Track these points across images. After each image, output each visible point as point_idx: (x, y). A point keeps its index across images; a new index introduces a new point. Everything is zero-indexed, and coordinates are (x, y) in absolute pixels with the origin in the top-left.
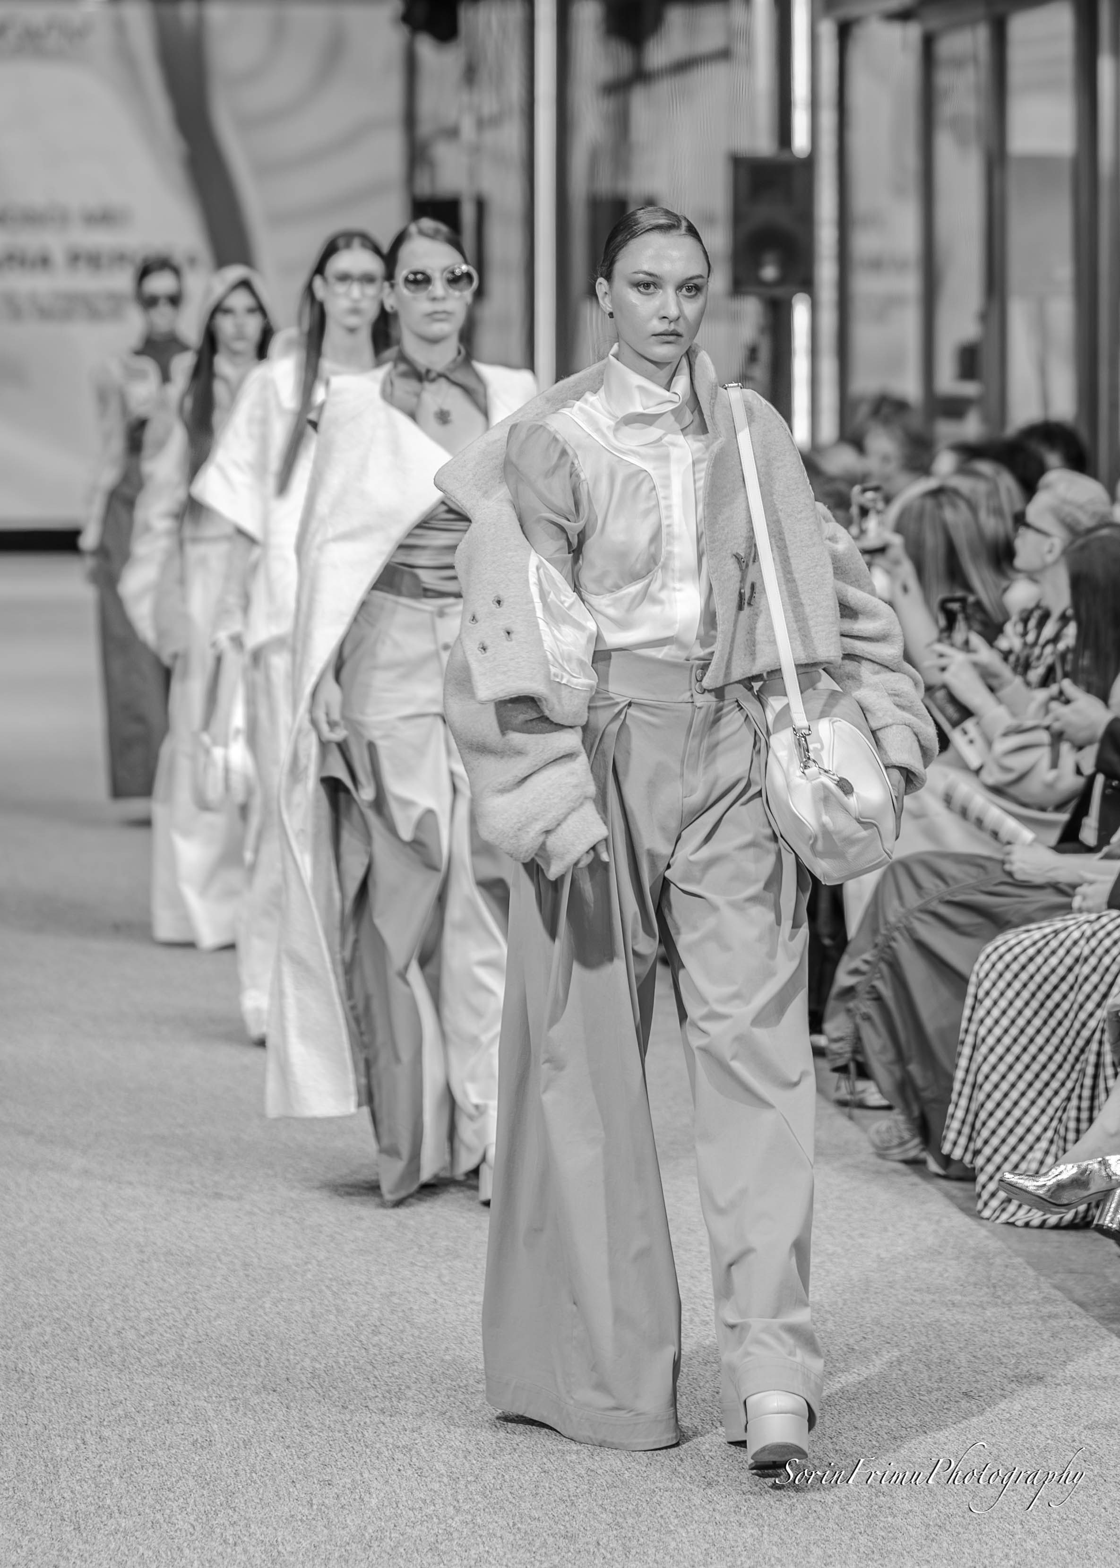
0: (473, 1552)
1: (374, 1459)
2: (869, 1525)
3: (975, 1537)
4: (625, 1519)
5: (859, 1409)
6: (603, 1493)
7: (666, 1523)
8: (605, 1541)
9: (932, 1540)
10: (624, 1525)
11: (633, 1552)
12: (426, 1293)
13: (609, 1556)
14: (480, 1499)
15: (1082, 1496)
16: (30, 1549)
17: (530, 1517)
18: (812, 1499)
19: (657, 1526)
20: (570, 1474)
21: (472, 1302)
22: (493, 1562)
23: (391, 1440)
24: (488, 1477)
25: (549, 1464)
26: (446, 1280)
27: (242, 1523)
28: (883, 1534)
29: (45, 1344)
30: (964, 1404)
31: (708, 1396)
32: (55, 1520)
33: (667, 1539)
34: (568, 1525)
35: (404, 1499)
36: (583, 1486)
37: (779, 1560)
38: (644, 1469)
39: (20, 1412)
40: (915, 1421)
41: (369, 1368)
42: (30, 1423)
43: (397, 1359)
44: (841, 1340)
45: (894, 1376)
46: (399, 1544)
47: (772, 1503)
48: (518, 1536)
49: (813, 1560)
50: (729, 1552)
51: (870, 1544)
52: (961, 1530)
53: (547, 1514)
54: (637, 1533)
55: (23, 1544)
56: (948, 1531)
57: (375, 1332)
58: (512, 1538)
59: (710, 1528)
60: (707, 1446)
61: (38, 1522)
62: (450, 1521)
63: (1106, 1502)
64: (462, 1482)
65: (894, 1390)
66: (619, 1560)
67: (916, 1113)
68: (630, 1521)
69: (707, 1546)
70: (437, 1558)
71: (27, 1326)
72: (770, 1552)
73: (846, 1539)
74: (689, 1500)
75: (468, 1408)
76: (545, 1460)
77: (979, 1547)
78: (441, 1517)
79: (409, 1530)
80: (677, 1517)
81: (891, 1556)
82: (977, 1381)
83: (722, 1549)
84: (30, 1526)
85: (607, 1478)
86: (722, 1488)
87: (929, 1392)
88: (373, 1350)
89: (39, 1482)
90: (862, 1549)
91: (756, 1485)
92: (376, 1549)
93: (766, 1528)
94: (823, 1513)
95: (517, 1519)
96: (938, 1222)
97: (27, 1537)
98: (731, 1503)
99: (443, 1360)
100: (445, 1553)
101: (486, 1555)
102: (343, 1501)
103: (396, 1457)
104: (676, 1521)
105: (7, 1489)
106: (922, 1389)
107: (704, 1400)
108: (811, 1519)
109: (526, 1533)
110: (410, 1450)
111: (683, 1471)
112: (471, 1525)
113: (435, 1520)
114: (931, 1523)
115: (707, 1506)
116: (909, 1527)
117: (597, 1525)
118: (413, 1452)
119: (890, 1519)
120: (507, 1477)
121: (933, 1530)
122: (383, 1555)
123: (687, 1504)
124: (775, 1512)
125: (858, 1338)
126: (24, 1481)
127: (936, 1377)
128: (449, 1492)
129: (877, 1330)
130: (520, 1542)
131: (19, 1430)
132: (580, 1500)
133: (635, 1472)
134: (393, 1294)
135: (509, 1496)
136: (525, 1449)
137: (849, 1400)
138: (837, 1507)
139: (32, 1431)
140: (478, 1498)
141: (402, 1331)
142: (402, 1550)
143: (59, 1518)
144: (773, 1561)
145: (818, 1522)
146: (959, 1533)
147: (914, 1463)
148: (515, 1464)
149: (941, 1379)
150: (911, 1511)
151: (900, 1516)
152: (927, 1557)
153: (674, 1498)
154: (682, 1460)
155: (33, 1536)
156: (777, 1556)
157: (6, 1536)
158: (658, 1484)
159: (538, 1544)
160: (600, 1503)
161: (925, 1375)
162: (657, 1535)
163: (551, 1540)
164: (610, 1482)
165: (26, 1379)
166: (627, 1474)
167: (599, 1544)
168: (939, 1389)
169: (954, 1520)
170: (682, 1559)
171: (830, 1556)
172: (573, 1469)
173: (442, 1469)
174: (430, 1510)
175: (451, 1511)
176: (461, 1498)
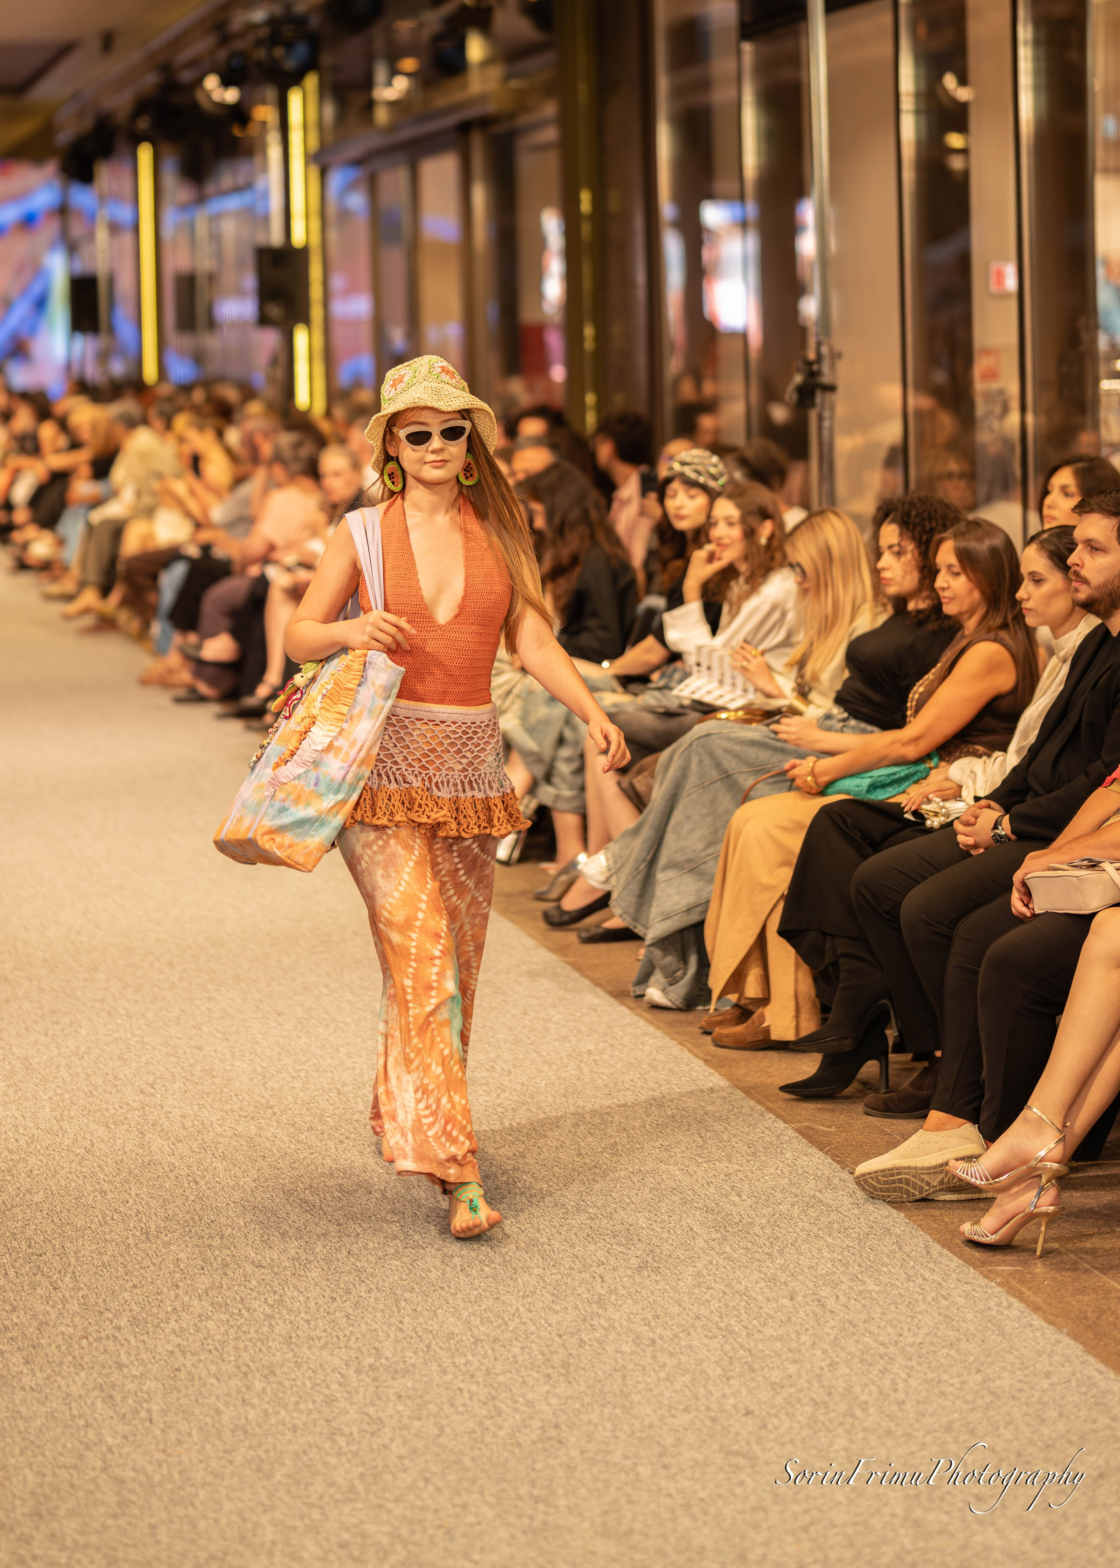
12: (106, 910)
15: (494, 1013)
27: (7, 1047)
35: (102, 1030)
41: (77, 955)
43: (93, 949)
50: (292, 1053)
53: (185, 1035)
57: (79, 934)
63: (508, 1016)
68: (234, 1037)
78: (124, 1039)
83: (288, 1052)
93: (313, 1038)
102: (66, 1033)
128: (128, 1025)
136: (170, 998)
140: (144, 1027)
141: (94, 933)
159: (181, 1052)
163: (188, 1050)
173: (122, 1011)
174: (116, 1035)
175: (129, 1035)
176: (134, 1027)
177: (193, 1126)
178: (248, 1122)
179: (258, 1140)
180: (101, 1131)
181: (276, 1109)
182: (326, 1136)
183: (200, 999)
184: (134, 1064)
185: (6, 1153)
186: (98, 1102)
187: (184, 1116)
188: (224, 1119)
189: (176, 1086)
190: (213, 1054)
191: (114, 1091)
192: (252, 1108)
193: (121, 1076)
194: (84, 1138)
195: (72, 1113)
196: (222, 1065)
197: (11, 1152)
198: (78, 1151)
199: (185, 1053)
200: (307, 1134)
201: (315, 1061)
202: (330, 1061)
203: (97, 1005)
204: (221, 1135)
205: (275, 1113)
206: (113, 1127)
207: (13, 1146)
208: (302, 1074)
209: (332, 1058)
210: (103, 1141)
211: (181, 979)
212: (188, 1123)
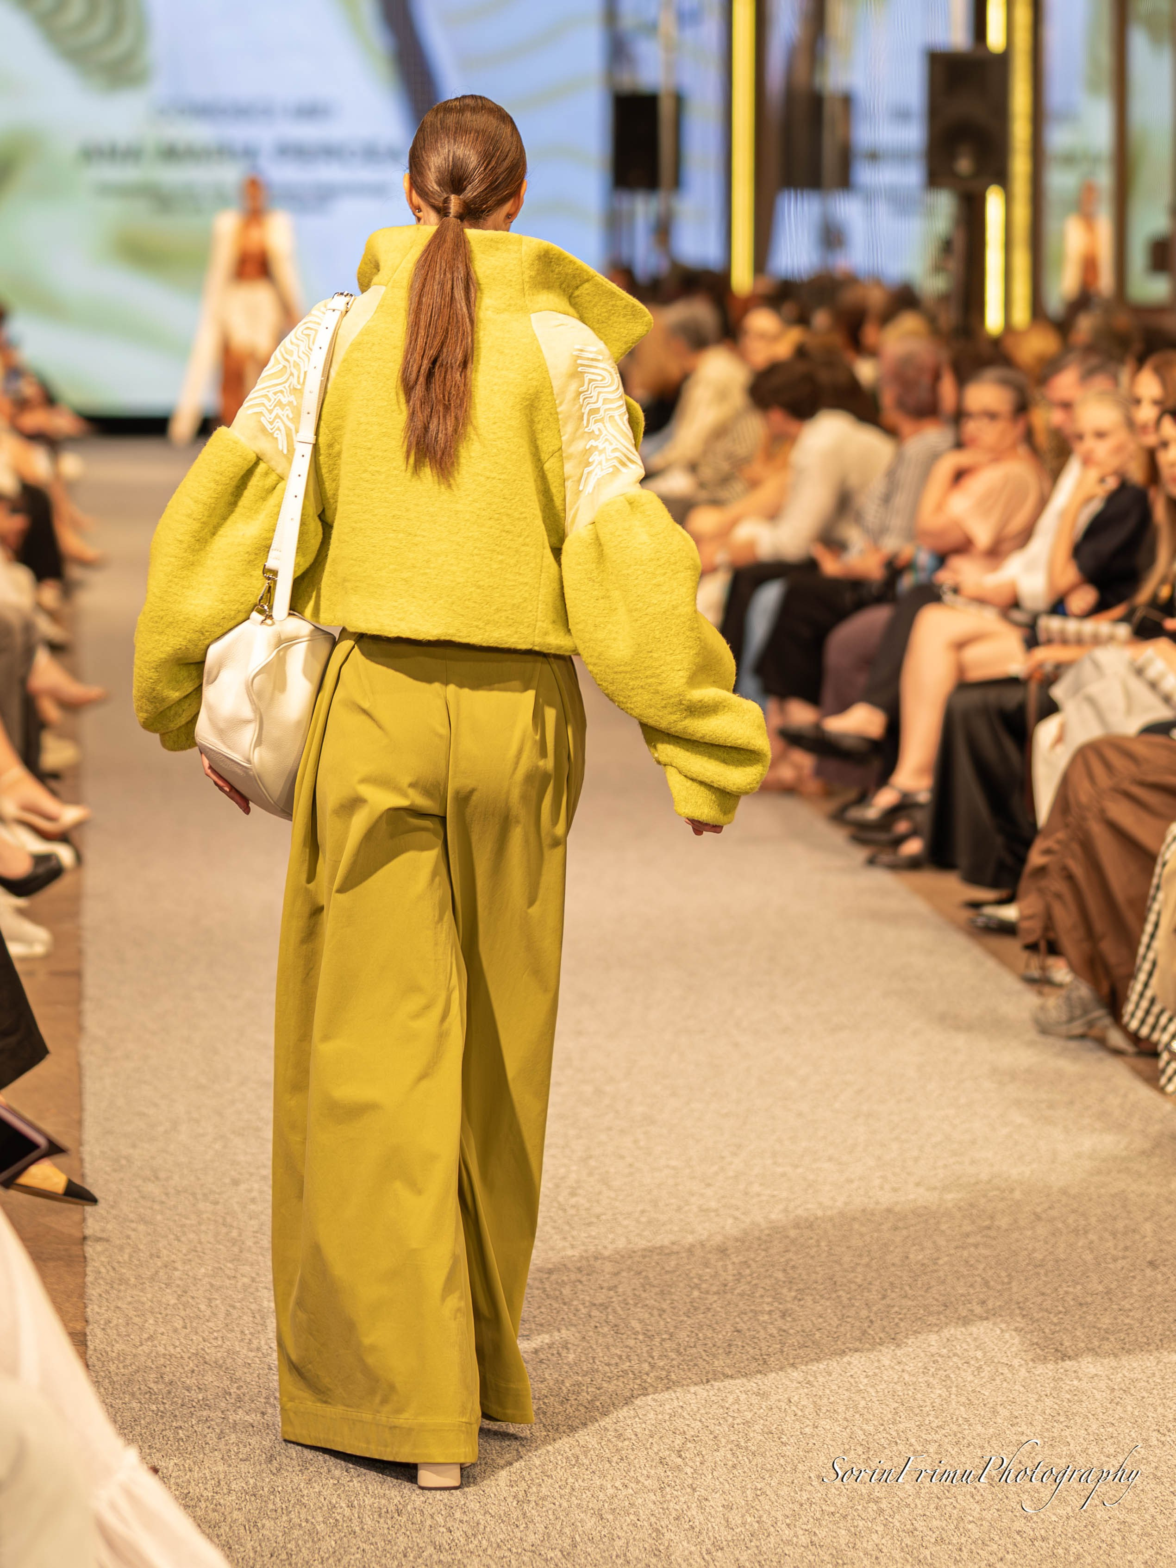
0: (667, 1407)
1: (571, 1315)
2: (1055, 1388)
3: (1159, 1401)
4: (816, 1378)
5: (1046, 1275)
6: (794, 1352)
7: (856, 1382)
8: (796, 1398)
9: (1117, 1404)
10: (815, 1383)
11: (824, 1410)
12: (622, 1157)
13: (800, 1413)
14: (674, 1356)
16: (239, 1397)
17: (723, 1374)
18: (999, 1362)
19: (847, 1385)
20: (762, 1334)
21: (668, 1166)
22: (688, 1417)
23: (588, 1298)
24: (682, 1335)
25: (742, 1324)
26: (642, 1144)
28: (1068, 1396)
29: (253, 1200)
30: (1149, 1272)
31: (897, 1261)
32: (263, 1369)
33: (857, 1398)
34: (760, 1383)
35: (601, 1355)
36: (775, 1346)
37: (966, 1420)
38: (835, 1330)
39: (229, 1265)
40: (1100, 1288)
41: (567, 1228)
42: (239, 1276)
43: (594, 1220)
44: (1028, 1209)
45: (1080, 1244)
46: (595, 1398)
47: (960, 1365)
48: (712, 1393)
49: (1000, 1421)
50: (917, 1411)
51: (1056, 1406)
52: (1146, 1395)
53: (740, 1372)
54: (828, 1392)
55: (232, 1391)
56: (1132, 1395)
57: (573, 1194)
58: (705, 1394)
59: (899, 1388)
60: (896, 1309)
61: (246, 1370)
62: (645, 1377)
64: (657, 1340)
65: (1080, 1257)
66: (810, 1417)
67: (1105, 988)
69: (896, 1405)
70: (632, 1412)
71: (236, 1183)
72: (957, 1412)
73: (1032, 1401)
74: (879, 1361)
75: (663, 1268)
76: (738, 1320)
77: (1163, 1411)
78: (636, 1372)
79: (605, 1385)
80: (867, 1377)
81: (1076, 1418)
82: (1161, 1251)
83: (911, 1409)
84: (239, 1374)
85: (799, 1338)
86: (911, 1350)
87: (1115, 1259)
88: (572, 1212)
89: (247, 1332)
90: (1048, 1411)
91: (945, 1348)
92: (574, 1402)
93: (954, 1389)
94: (1010, 1375)
95: (710, 1376)
96: (1125, 1096)
97: (236, 1385)
98: (920, 1364)
99: (638, 1221)
100: (640, 1407)
101: (680, 1410)
102: (542, 1356)
103: (592, 1314)
104: (865, 1381)
105: (216, 1338)
106: (1109, 1256)
107: (893, 1265)
108: (998, 1382)
109: (719, 1389)
110: (607, 1308)
111: (872, 1333)
112: (666, 1381)
113: (631, 1375)
114: (1116, 1387)
115: (896, 1367)
116: (1094, 1391)
117: (788, 1383)
118: (609, 1310)
119: (1075, 1382)
120: (700, 1335)
121: (1117, 1393)
122: (580, 1408)
123: (876, 1364)
124: (963, 1374)
125: (1046, 1205)
126: (232, 1331)
127: (1121, 1246)
128: (645, 1349)
129: (1064, 1200)
130: (714, 1398)
131: (228, 1282)
132: (772, 1359)
133: (826, 1333)
134: (590, 1157)
135: (703, 1353)
136: (718, 1309)
137: (1036, 1266)
138: (1023, 1370)
139: (239, 1284)
140: (673, 1355)
141: (600, 1193)
142: (598, 1403)
143: (266, 1367)
144: (961, 1421)
145: (1005, 1384)
146: (1143, 1398)
147: (1099, 1329)
148: (708, 1322)
149: (1126, 1248)
150: (1096, 1375)
151: (1085, 1380)
152: (1111, 1420)
153: (864, 1358)
154: (871, 1321)
155: (242, 1384)
156: (965, 1416)
157: (215, 1383)
158: (848, 1345)
159: (731, 1399)
160: (792, 1361)
161: (1110, 1244)
162: (847, 1394)
163: (743, 1397)
164: (802, 1342)
165: (234, 1234)
166: (818, 1335)
167: (790, 1402)
168: (1124, 1258)
169: (1138, 1385)
170: (871, 1417)
171: (1016, 1417)
172: (765, 1328)
173: (638, 1327)
174: (626, 1366)
175: (646, 1367)
176: (656, 1354)
177: (744, 1524)
178: (836, 1523)
179: (851, 1553)
180: (590, 1523)
181: (884, 1505)
182: (965, 1554)
183: (770, 1313)
184: (652, 1415)
185: (430, 1550)
186: (587, 1475)
187: (729, 1507)
188: (796, 1516)
189: (719, 1456)
190: (783, 1405)
191: (615, 1459)
192: (844, 1500)
193: (629, 1433)
194: (561, 1533)
195: (544, 1491)
196: (797, 1425)
197: (439, 1549)
198: (551, 1554)
199: (737, 1400)
200: (934, 1549)
201: (955, 1428)
202: (979, 1428)
203: (595, 1313)
204: (789, 1542)
205: (881, 1511)
206: (610, 1517)
207: (443, 1539)
208: (932, 1448)
209: (983, 1425)
210: (591, 1540)
211: (739, 1277)
212: (735, 1518)
